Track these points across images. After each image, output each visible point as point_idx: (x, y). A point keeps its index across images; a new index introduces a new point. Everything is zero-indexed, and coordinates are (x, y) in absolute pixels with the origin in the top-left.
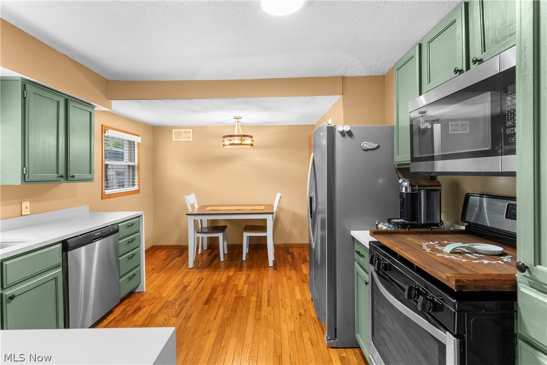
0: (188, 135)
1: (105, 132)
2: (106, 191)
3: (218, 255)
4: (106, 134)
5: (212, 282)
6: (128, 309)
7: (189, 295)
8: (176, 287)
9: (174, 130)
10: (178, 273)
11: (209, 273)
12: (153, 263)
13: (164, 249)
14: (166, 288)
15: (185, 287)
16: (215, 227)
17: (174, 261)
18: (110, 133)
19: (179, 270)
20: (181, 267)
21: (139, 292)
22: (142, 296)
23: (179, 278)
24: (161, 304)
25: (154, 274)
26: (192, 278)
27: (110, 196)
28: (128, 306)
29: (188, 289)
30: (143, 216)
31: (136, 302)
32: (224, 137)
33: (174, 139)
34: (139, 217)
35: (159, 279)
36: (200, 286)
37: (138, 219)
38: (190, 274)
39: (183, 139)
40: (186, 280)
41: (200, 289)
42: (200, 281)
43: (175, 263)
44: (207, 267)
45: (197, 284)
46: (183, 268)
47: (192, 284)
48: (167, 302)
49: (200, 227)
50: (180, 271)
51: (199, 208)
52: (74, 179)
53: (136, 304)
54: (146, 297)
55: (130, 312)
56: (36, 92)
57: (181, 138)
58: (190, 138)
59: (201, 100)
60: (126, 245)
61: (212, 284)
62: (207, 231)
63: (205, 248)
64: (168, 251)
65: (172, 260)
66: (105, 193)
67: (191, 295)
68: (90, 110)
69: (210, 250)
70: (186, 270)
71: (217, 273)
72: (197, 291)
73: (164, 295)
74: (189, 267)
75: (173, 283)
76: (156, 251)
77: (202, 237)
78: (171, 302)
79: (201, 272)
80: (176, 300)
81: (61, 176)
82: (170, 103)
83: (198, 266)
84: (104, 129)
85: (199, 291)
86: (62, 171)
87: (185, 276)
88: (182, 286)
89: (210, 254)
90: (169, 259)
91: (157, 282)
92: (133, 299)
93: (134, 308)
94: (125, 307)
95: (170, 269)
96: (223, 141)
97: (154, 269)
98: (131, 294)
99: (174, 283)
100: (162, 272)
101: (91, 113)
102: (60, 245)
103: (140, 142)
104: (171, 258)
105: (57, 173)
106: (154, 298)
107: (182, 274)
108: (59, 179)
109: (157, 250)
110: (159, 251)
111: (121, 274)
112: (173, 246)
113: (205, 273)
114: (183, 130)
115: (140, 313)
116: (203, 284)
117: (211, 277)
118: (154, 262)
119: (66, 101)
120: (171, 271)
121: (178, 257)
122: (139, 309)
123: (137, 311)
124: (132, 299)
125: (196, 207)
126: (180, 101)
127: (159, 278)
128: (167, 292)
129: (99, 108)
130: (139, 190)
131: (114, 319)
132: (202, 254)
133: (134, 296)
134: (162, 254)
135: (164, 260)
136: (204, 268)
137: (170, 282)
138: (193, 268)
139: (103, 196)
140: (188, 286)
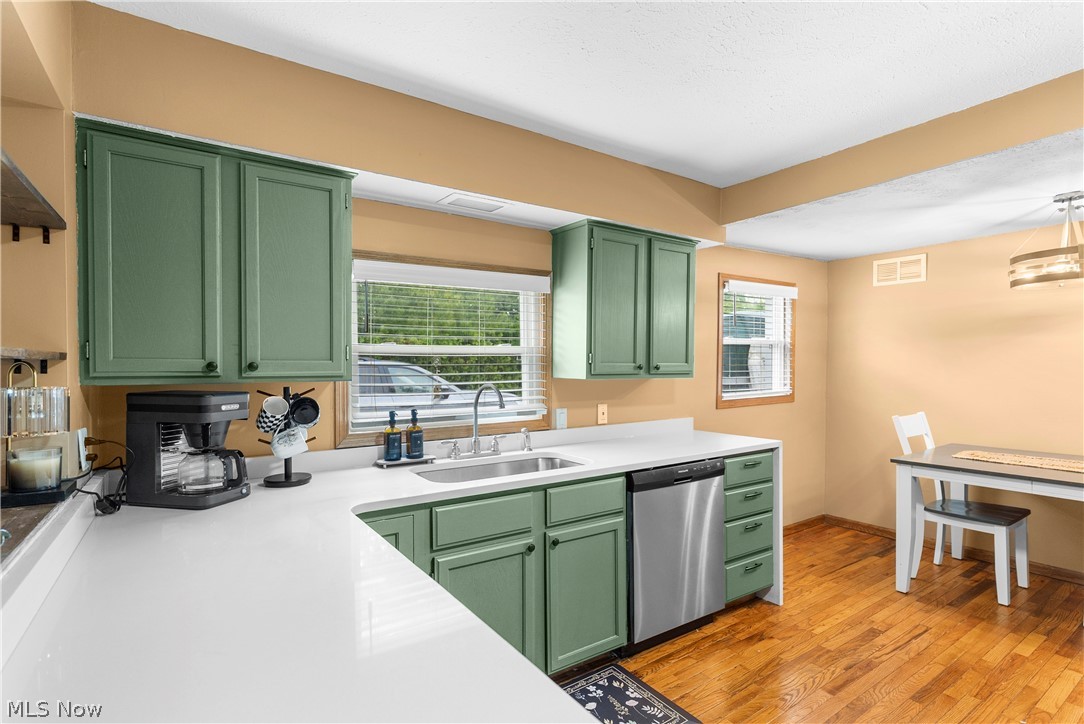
0: (913, 269)
1: (724, 286)
2: (724, 395)
3: (990, 584)
4: (726, 290)
5: (952, 650)
6: (741, 627)
7: (877, 654)
8: (853, 623)
9: (876, 263)
10: (865, 592)
11: (950, 622)
12: (816, 553)
13: (848, 529)
14: (828, 616)
15: (874, 633)
16: (989, 508)
17: (864, 563)
18: (733, 286)
19: (869, 585)
20: (878, 581)
21: (769, 603)
22: (773, 613)
23: (863, 605)
24: (806, 648)
25: (811, 577)
26: (901, 619)
27: (732, 404)
28: (741, 622)
29: (880, 640)
30: (781, 451)
31: (759, 621)
32: (1015, 261)
33: (875, 283)
34: (772, 450)
35: (817, 591)
36: (915, 645)
37: (770, 454)
38: (895, 605)
39: (899, 282)
40: (880, 616)
41: (912, 655)
42: (917, 632)
43: (865, 568)
44: (950, 604)
45: (907, 638)
46: (882, 585)
47: (894, 633)
48: (819, 648)
49: (939, 497)
50: (871, 589)
51: (938, 450)
52: (659, 372)
53: (757, 625)
54: (781, 617)
55: (742, 636)
56: (606, 237)
57: (895, 279)
58: (919, 276)
59: (918, 177)
60: (741, 501)
61: (953, 656)
62: (963, 513)
63: (957, 552)
64: (856, 536)
65: (860, 558)
66: (722, 397)
67: (884, 658)
68: (687, 250)
69: (974, 564)
70: (886, 593)
71: (976, 630)
72: (902, 655)
73: (818, 630)
74: (898, 589)
75: (846, 611)
76: (830, 528)
77: (944, 525)
78: (828, 651)
79: (927, 612)
80: (841, 652)
81: (640, 367)
82: (839, 202)
83: (922, 594)
84: (722, 281)
85: (906, 658)
86: (641, 360)
87: (880, 606)
88: (865, 628)
89: (967, 574)
90: (854, 554)
91: (811, 596)
92: (756, 612)
93: (751, 630)
94: (736, 621)
95: (848, 577)
96: (1012, 272)
97: (813, 566)
98: (754, 599)
99: (849, 613)
100: (829, 577)
101: (688, 255)
102: (622, 480)
103: (796, 297)
104: (858, 553)
105: (634, 362)
106: (795, 627)
107: (876, 599)
108: (636, 372)
109: (831, 526)
110: (837, 529)
111: (731, 555)
112: (869, 527)
113: (939, 618)
114: (898, 260)
115: (760, 647)
116: (925, 645)
117: (955, 635)
118: (818, 549)
119: (650, 242)
120: (850, 583)
121: (875, 555)
122: (759, 637)
123: (756, 639)
124: (752, 611)
125: (930, 445)
126: (862, 191)
127: (817, 588)
128: (826, 628)
129: (705, 243)
130: (792, 395)
131: (713, 635)
132: (944, 567)
133: (758, 606)
134: (840, 540)
135: (843, 553)
136: (939, 604)
137: (839, 607)
138: (907, 594)
139: (720, 404)
140: (881, 632)
